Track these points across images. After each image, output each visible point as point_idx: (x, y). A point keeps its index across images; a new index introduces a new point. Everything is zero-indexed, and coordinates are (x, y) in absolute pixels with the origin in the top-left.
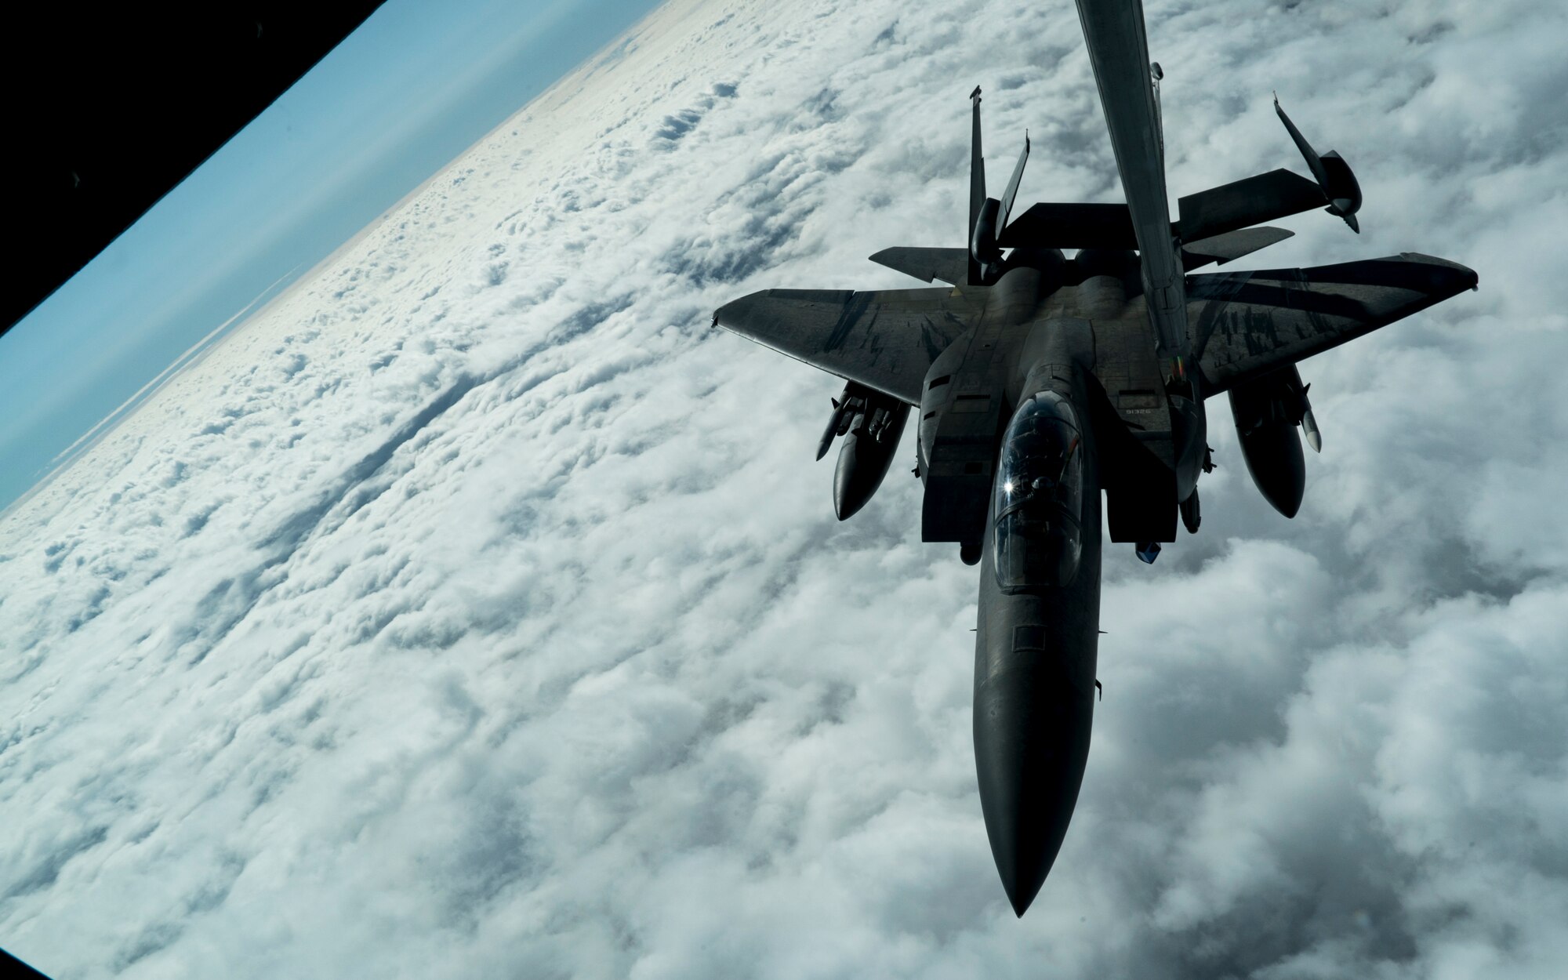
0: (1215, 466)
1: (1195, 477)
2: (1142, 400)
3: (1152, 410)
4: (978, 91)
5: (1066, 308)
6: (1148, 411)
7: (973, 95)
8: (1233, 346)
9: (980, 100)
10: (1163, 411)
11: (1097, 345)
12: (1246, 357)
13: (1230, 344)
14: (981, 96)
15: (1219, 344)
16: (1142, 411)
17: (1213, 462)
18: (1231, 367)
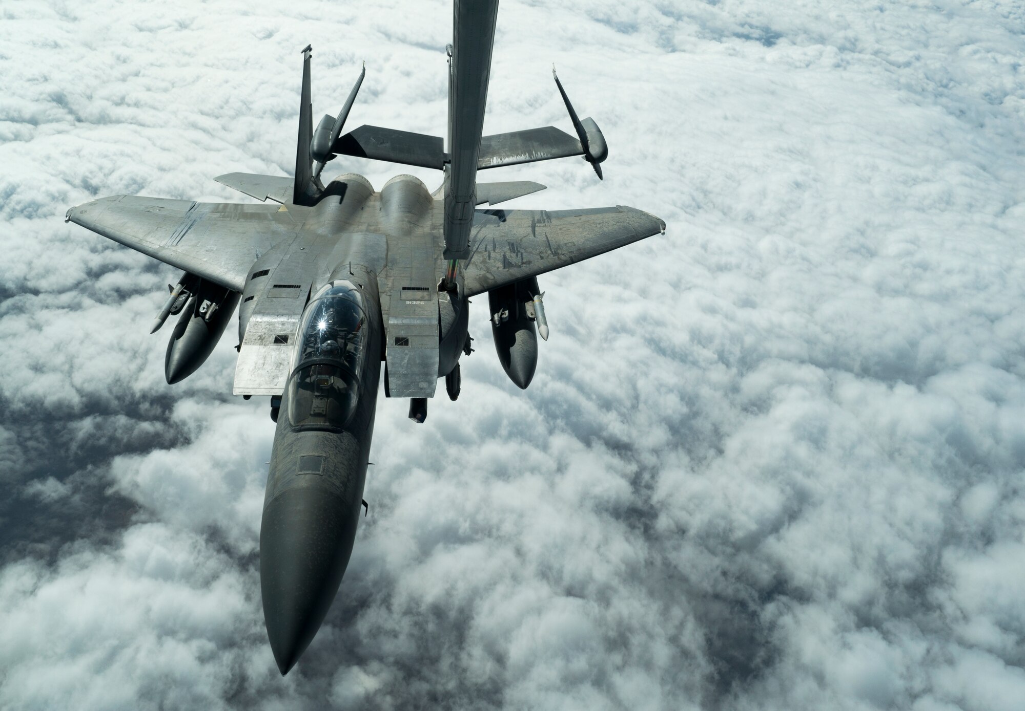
0: (474, 351)
1: (457, 356)
2: (419, 294)
3: (426, 302)
4: (309, 49)
5: (369, 225)
6: (422, 303)
7: (305, 51)
8: (492, 261)
9: (311, 56)
10: (434, 303)
11: (389, 253)
12: (501, 269)
13: (489, 259)
14: (312, 53)
15: (482, 259)
16: (418, 302)
17: (472, 347)
18: (489, 276)
